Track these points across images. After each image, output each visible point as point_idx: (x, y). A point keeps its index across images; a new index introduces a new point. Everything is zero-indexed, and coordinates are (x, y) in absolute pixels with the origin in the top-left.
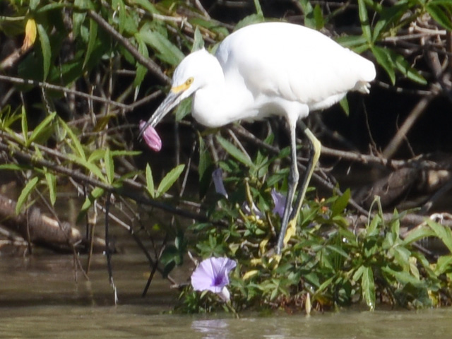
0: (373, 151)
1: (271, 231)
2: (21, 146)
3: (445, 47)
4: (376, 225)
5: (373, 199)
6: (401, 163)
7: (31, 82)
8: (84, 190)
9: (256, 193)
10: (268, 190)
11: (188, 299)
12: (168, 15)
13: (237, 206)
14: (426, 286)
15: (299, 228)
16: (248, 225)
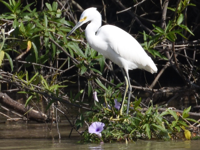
0: (147, 86)
1: (113, 114)
2: (26, 85)
3: (172, 50)
4: (150, 110)
5: (150, 101)
6: (157, 90)
7: (29, 63)
8: (48, 100)
9: (108, 100)
10: (113, 98)
11: (86, 136)
12: (76, 39)
13: (102, 105)
14: (167, 132)
15: (123, 112)
16: (105, 111)
